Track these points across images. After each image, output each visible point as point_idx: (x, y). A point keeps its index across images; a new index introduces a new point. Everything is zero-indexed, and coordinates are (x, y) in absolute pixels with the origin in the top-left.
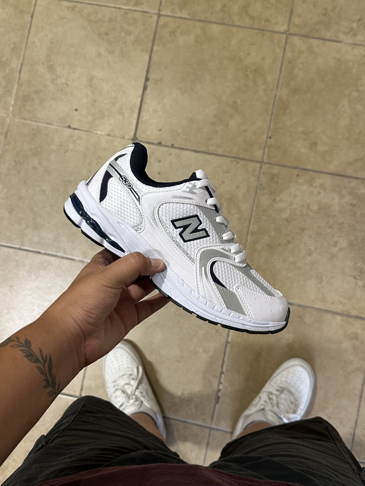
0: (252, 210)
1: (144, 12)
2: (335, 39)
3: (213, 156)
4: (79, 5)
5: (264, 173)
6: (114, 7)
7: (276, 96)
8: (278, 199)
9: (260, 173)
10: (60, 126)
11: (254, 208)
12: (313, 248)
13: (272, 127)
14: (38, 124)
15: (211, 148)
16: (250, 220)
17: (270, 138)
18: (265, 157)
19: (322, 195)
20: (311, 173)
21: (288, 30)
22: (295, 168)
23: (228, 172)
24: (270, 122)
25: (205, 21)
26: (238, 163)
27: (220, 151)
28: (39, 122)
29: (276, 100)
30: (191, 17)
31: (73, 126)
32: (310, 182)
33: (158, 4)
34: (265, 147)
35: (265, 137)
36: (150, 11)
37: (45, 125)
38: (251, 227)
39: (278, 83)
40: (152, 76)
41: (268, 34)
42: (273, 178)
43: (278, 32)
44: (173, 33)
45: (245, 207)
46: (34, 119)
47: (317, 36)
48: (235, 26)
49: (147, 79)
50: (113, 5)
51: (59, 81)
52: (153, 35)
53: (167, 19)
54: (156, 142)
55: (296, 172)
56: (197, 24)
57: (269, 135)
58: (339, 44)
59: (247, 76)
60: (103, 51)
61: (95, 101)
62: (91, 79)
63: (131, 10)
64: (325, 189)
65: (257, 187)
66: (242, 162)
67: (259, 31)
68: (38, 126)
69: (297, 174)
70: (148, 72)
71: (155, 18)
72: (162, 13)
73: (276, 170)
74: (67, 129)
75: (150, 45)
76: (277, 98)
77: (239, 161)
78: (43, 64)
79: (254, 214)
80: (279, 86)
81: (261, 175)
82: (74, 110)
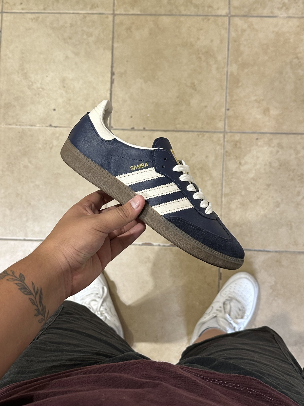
0: (223, 175)
1: (100, 14)
2: (271, 15)
3: (181, 133)
4: (41, 16)
5: (227, 141)
6: (73, 13)
7: (227, 72)
8: (243, 162)
9: (224, 141)
10: (42, 126)
11: (224, 173)
12: (279, 200)
13: (228, 100)
14: (22, 127)
15: (178, 126)
16: (222, 184)
17: (228, 110)
18: (226, 127)
19: (280, 153)
20: (268, 135)
21: (230, 13)
22: (254, 133)
23: (196, 145)
24: (226, 97)
25: (155, 15)
26: (204, 136)
27: (187, 128)
28: (23, 125)
29: (228, 76)
30: (143, 13)
31: (53, 125)
32: (269, 144)
33: (112, 5)
34: (225, 119)
35: (224, 110)
36: (106, 12)
37: (28, 127)
38: (224, 189)
39: (228, 61)
40: (116, 71)
41: (212, 19)
42: (236, 145)
43: (221, 16)
44: (129, 29)
45: (216, 173)
46: (19, 124)
47: (255, 15)
48: (183, 15)
49: (113, 74)
50: (72, 12)
51: (35, 86)
52: (111, 33)
53: (122, 18)
54: (130, 128)
55: (255, 136)
56: (149, 18)
57: (227, 108)
58: (275, 19)
59: (200, 58)
60: (70, 54)
61: (70, 100)
62: (63, 80)
63: (88, 14)
64: (282, 148)
65: (224, 154)
66: (207, 135)
67: (204, 17)
68: (23, 129)
69: (256, 137)
70: (112, 67)
71: (111, 18)
72: (116, 12)
73: (237, 137)
74: (48, 128)
75: (110, 43)
76: (229, 74)
77: (205, 133)
78: (18, 73)
79: (224, 178)
80: (229, 63)
81: (226, 143)
82: (52, 111)
